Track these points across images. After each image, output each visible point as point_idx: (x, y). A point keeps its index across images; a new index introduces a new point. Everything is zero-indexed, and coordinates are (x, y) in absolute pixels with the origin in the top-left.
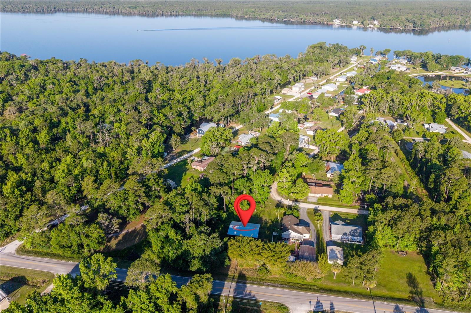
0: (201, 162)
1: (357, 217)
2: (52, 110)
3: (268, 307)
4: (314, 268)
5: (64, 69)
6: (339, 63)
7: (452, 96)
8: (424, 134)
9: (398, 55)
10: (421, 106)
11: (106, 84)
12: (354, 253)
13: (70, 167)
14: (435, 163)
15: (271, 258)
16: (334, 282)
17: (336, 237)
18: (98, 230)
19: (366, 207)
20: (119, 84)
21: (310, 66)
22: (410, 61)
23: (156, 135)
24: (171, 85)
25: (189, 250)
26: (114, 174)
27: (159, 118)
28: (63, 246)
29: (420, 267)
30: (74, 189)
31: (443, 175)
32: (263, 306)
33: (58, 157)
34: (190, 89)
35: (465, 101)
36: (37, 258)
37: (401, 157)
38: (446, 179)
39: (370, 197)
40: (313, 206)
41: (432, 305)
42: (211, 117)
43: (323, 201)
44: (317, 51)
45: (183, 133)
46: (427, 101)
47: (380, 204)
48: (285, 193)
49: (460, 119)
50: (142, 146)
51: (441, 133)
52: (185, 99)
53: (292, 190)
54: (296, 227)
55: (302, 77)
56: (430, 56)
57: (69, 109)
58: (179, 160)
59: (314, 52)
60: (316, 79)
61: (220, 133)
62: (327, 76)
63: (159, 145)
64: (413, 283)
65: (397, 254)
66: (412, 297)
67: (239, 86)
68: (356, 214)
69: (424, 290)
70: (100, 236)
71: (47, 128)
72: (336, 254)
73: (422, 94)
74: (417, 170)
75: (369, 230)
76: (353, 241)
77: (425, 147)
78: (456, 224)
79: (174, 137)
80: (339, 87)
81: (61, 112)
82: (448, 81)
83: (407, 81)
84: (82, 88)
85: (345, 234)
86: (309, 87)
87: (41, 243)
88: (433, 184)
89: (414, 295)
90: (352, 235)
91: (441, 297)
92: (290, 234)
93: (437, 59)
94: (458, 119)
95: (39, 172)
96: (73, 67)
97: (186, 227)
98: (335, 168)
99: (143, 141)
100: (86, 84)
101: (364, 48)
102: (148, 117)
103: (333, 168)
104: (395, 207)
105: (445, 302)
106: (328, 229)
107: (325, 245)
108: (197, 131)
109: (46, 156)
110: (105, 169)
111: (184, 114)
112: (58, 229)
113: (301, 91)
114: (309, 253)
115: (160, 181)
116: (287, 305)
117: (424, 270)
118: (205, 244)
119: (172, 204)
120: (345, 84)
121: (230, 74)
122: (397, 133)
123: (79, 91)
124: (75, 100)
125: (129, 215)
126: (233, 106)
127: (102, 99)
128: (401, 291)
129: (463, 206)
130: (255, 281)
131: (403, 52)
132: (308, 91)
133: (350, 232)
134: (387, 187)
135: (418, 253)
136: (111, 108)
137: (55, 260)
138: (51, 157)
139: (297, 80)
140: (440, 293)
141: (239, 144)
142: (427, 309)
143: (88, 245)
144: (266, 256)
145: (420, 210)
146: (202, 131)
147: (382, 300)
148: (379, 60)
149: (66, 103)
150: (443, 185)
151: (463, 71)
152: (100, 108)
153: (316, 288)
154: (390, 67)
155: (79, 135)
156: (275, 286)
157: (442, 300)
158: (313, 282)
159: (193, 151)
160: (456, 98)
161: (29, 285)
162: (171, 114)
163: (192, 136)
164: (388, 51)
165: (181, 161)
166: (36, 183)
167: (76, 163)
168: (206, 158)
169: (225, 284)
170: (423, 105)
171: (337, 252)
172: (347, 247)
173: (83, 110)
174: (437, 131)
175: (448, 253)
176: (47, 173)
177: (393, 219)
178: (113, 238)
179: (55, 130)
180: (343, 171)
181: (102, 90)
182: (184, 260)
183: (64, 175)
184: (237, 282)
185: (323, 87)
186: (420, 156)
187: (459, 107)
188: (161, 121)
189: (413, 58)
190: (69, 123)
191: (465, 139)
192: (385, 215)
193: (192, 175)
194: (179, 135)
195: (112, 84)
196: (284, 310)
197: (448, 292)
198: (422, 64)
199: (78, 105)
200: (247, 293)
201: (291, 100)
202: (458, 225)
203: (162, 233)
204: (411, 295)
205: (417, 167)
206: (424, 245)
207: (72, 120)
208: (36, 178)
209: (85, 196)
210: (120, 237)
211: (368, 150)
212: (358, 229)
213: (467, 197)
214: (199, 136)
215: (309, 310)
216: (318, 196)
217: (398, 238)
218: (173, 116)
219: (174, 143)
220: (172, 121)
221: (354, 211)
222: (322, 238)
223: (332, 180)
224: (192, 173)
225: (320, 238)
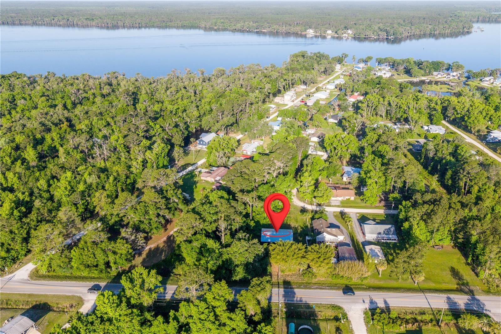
1: (384, 217)
2: (32, 126)
3: (322, 309)
4: (360, 267)
5: (31, 83)
6: (325, 72)
7: (446, 98)
8: (425, 136)
9: (380, 62)
10: (418, 109)
11: (85, 97)
12: (392, 251)
13: (72, 184)
14: (450, 160)
15: (317, 259)
16: (380, 280)
17: (370, 237)
18: (126, 245)
19: (393, 205)
20: (99, 97)
21: (298, 75)
22: (393, 68)
23: (159, 147)
24: (157, 96)
25: (230, 259)
26: (120, 189)
27: (155, 130)
28: (88, 265)
29: (459, 259)
30: (82, 207)
31: (461, 170)
32: (317, 309)
33: (54, 174)
34: (180, 100)
35: (458, 102)
36: (56, 282)
37: (410, 158)
38: (465, 173)
39: (395, 196)
40: (339, 210)
41: (479, 293)
42: (208, 127)
43: (346, 204)
44: (301, 59)
45: (183, 144)
46: (423, 103)
47: (408, 201)
48: (308, 197)
49: (455, 120)
50: (147, 159)
51: (441, 134)
52: (177, 110)
53: (315, 194)
54: (329, 229)
55: (291, 86)
56: (412, 63)
57: (51, 125)
59: (298, 61)
60: (305, 87)
61: (226, 142)
62: (315, 84)
63: (164, 157)
64: (457, 276)
65: (433, 248)
67: (231, 95)
68: (382, 214)
69: (469, 280)
70: (128, 251)
71: (32, 145)
72: (377, 253)
73: (416, 97)
74: (430, 169)
75: (404, 227)
76: (388, 240)
77: (435, 146)
78: (487, 214)
79: (176, 148)
80: (331, 94)
81: (43, 127)
82: (433, 85)
83: (398, 86)
84: (59, 102)
85: (380, 233)
86: (300, 96)
87: (62, 265)
88: (450, 180)
89: (462, 287)
90: (386, 234)
91: (486, 285)
92: (324, 237)
93: (419, 64)
94: (454, 120)
95: (36, 191)
96: (41, 82)
97: (221, 235)
99: (147, 154)
100: (62, 98)
101: (346, 56)
102: (145, 129)
103: (348, 172)
104: (424, 203)
105: (491, 288)
106: (359, 229)
107: (361, 246)
108: (198, 142)
109: (40, 173)
110: (111, 184)
111: (181, 125)
112: (79, 248)
113: (293, 99)
114: (350, 254)
115: (179, 192)
116: (341, 305)
117: (462, 262)
118: (247, 250)
119: (201, 213)
120: (335, 91)
121: (220, 84)
122: (402, 135)
123: (55, 106)
124: (56, 115)
125: (151, 229)
126: (233, 115)
127: (87, 113)
128: (447, 283)
129: (488, 197)
130: (301, 285)
131: (385, 59)
132: (300, 99)
133: (384, 232)
134: (410, 185)
135: (453, 247)
136: (99, 122)
137: (78, 283)
138: (46, 175)
139: (287, 89)
140: (484, 281)
141: (244, 154)
142: (477, 297)
143: (115, 263)
144: (311, 258)
145: (450, 204)
146: (203, 141)
147: (432, 292)
148: (363, 68)
149: (46, 118)
150: (462, 179)
151: (445, 75)
152: (87, 122)
153: (364, 286)
154: (375, 74)
155: (73, 151)
156: (324, 289)
157: (488, 288)
158: (360, 281)
159: (197, 163)
160: (450, 100)
161: (55, 311)
162: (167, 126)
163: (192, 148)
164: (370, 58)
166: (35, 203)
167: (78, 179)
169: (272, 291)
170: (420, 107)
171: (376, 251)
172: (383, 246)
173: (67, 125)
174: (437, 132)
175: (487, 241)
176: (44, 192)
177: (425, 214)
179: (39, 148)
180: (362, 173)
181: (81, 103)
182: (226, 269)
183: (67, 193)
184: (285, 288)
185: (315, 95)
186: (431, 155)
187: (454, 108)
188: (158, 133)
189: (396, 64)
190: (56, 139)
191: (465, 139)
192: (418, 211)
193: (204, 186)
194: (180, 146)
195: (91, 97)
196: (339, 310)
197: (491, 280)
198: (405, 70)
199: (60, 120)
200: (298, 299)
201: (286, 108)
202: (489, 215)
203: (196, 244)
204: (458, 286)
205: (429, 165)
206: (461, 237)
207: (58, 136)
208: (34, 198)
209: (98, 212)
211: (381, 152)
212: (391, 227)
213: (487, 190)
214: (199, 147)
215: (365, 308)
216: (340, 199)
217: (432, 232)
218: (170, 127)
219: (177, 154)
220: (169, 132)
221: (381, 211)
222: (357, 240)
223: (350, 183)
224: (203, 184)
225: (355, 241)
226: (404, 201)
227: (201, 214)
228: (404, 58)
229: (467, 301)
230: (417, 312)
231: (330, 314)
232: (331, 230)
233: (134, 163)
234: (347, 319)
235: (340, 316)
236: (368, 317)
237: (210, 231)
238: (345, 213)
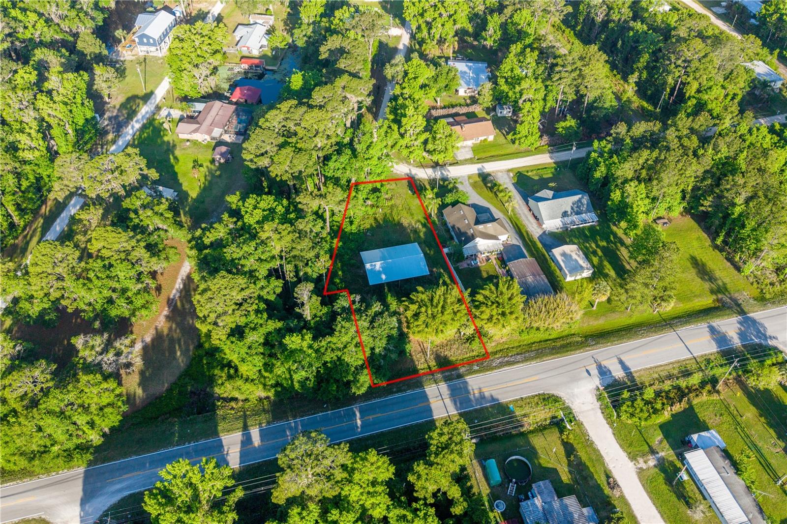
1: (556, 169)
3: (527, 410)
4: (566, 307)
12: (594, 245)
16: (597, 316)
17: (553, 224)
23: (64, 83)
27: (30, 27)
29: (698, 238)
31: (672, 55)
32: (518, 412)
38: (679, 62)
39: (568, 126)
40: (474, 169)
41: (752, 306)
43: (482, 153)
45: (105, 52)
47: (604, 141)
50: (47, 119)
53: (430, 146)
54: (481, 227)
58: (137, 126)
63: (83, 104)
64: (706, 275)
66: (718, 300)
68: (550, 163)
69: (727, 280)
72: (576, 261)
76: (581, 223)
79: (98, 70)
85: (565, 214)
89: (720, 296)
90: (577, 213)
91: (755, 285)
92: (475, 246)
98: (465, 73)
99: (39, 104)
105: (764, 291)
106: (526, 210)
107: (540, 245)
108: (135, 38)
114: (534, 275)
116: (556, 393)
117: (707, 244)
125: (135, 311)
128: (699, 296)
130: (473, 364)
133: (572, 208)
135: (682, 215)
140: (750, 279)
141: (245, 55)
142: (751, 315)
146: (148, 37)
150: (670, 73)
153: (578, 339)
156: (514, 363)
157: (759, 290)
158: (567, 328)
159: (152, 93)
162: (54, 9)
163: (126, 53)
165: (144, 127)
168: (199, 106)
169: (428, 393)
171: (574, 256)
172: (577, 238)
177: (644, 168)
184: (445, 380)
186: (599, 18)
188: (39, 32)
193: (194, 157)
194: (102, 59)
196: (556, 404)
197: (759, 273)
200: (477, 395)
203: (254, 337)
204: (715, 297)
206: (707, 203)
210: (138, 363)
212: (582, 197)
214: (141, 51)
215: (595, 387)
216: (469, 143)
218: (60, 12)
219: (104, 85)
220: (62, 26)
221: (545, 159)
222: (527, 232)
223: (474, 101)
224: (189, 151)
225: (525, 234)
226: (596, 141)
229: (739, 326)
230: (675, 372)
231: (540, 415)
233: (23, 139)
234: (575, 419)
235: (561, 414)
236: (607, 407)
237: (272, 298)
238: (489, 175)
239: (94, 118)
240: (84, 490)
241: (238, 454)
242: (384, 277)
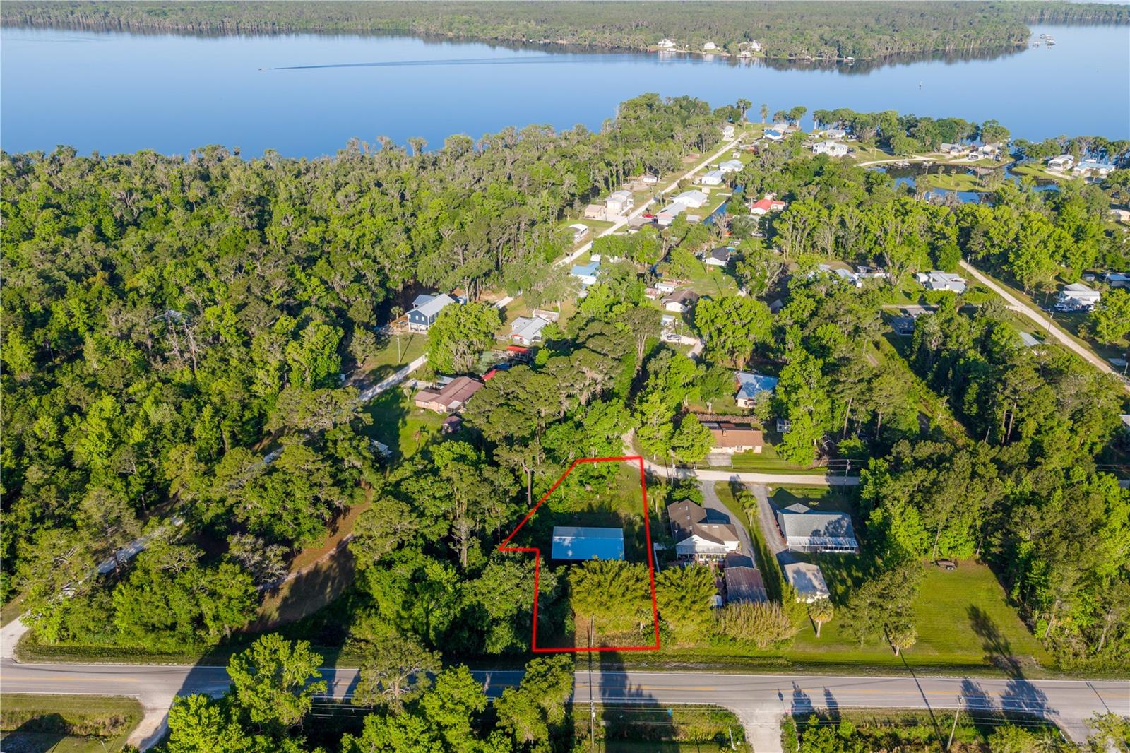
0: (434, 390)
1: (828, 492)
2: (20, 282)
3: (688, 718)
4: (773, 617)
5: (19, 175)
6: (700, 143)
7: (968, 210)
8: (923, 296)
9: (823, 120)
10: (905, 234)
11: (146, 209)
12: (845, 574)
13: (116, 426)
14: (975, 360)
15: (677, 603)
16: (818, 644)
17: (797, 542)
18: (240, 578)
19: (849, 467)
20: (180, 209)
21: (638, 152)
22: (851, 133)
23: (318, 333)
24: (315, 205)
25: (480, 605)
26: (228, 435)
27: (309, 290)
28: (153, 625)
29: (991, 590)
30: (139, 480)
31: (999, 384)
32: (676, 719)
33: (73, 403)
34: (366, 215)
35: (995, 218)
36: (80, 664)
37: (887, 351)
38: (1007, 392)
39: (852, 445)
40: (726, 477)
41: (1036, 671)
42: (433, 280)
43: (743, 462)
44: (645, 114)
45: (374, 323)
46: (917, 221)
47: (881, 460)
48: (659, 449)
49: (988, 260)
50: (290, 362)
51: (956, 291)
52: (361, 240)
53: (675, 442)
54: (704, 527)
55: (622, 177)
56: (895, 122)
57: (67, 279)
58: (379, 390)
59: (638, 117)
60: (654, 180)
61: (473, 319)
62: (677, 173)
63: (329, 357)
64: (985, 629)
65: (935, 567)
66: (991, 659)
67: (486, 202)
68: (823, 486)
69: (1012, 640)
70: (246, 591)
71: (20, 328)
72: (810, 580)
73: (902, 205)
74: (930, 376)
75: (871, 520)
76: (836, 548)
77: (942, 324)
78: (1054, 489)
79: (359, 333)
80: (711, 197)
81: (47, 286)
82: (941, 175)
83: (862, 179)
84: (85, 222)
85: (816, 533)
86: (643, 201)
87: (91, 626)
88: (975, 406)
89: (995, 654)
90: (832, 535)
91: (1051, 651)
92: (693, 546)
93: (910, 126)
94: (986, 259)
95: (30, 444)
96: (42, 170)
97: (460, 550)
98: (752, 384)
99: (289, 349)
100: (92, 211)
101: (747, 106)
102: (286, 288)
103: (748, 384)
104: (918, 463)
105: (1061, 660)
106: (772, 524)
107: (776, 562)
108: (409, 316)
109: (40, 400)
110: (207, 425)
111: (368, 275)
112: (131, 585)
113: (626, 209)
114: (751, 585)
115: (363, 444)
116: (730, 708)
117: (1000, 598)
118: (518, 586)
119: (414, 496)
120: (722, 191)
121: (459, 176)
122: (870, 296)
123: (77, 230)
124: (77, 255)
125: (300, 534)
126: (488, 252)
127: (150, 248)
128: (966, 649)
129: (1058, 450)
130: (642, 661)
131: (834, 114)
132: (642, 209)
133: (827, 528)
134: (886, 419)
135: (977, 561)
136: (180, 270)
137: (130, 665)
138: (54, 404)
139: (613, 185)
140: (1046, 643)
141: (514, 343)
142: (1030, 681)
143: (216, 618)
144: (664, 601)
145: (974, 465)
146: (421, 315)
147: (934, 672)
148: (784, 133)
149: (53, 262)
150: (1000, 406)
151: (967, 152)
152: (150, 271)
153: (783, 662)
154: (811, 149)
155: (117, 344)
156: (692, 669)
157: (1055, 659)
158: (774, 649)
159: (406, 365)
160: (977, 213)
161: (77, 736)
162: (338, 278)
163: (396, 329)
164: (799, 111)
165: (385, 392)
166: (28, 474)
167: (129, 413)
168: (447, 380)
169: (576, 677)
170: (910, 230)
171: (810, 575)
172: (825, 562)
173: (104, 279)
174: (947, 288)
175: (1055, 555)
176: (50, 445)
177: (919, 491)
178: (267, 595)
179: (38, 335)
180: (780, 390)
181: (136, 224)
182: (472, 629)
183: (104, 448)
184: (602, 669)
185: (676, 200)
186: (934, 346)
187: (986, 234)
188: (316, 297)
189: (858, 126)
190: (77, 314)
191: (1009, 303)
192: (903, 483)
193: (423, 424)
194: (367, 327)
195: (161, 209)
196: (726, 720)
197: (1062, 639)
198: (878, 138)
199: (87, 267)
200: (633, 690)
201: (609, 232)
202: (1060, 491)
203: (402, 571)
204: (988, 654)
205: (930, 369)
206: (996, 542)
207: (83, 305)
208: (26, 461)
209: (175, 495)
210: (285, 591)
211: (822, 339)
212: (843, 518)
213: (1056, 429)
214: (412, 327)
215: (783, 712)
216: (731, 451)
217: (934, 532)
218: (343, 282)
219: (359, 348)
220: (341, 295)
221: (820, 480)
222: (765, 547)
223: (752, 412)
224: (421, 418)
225: (762, 548)
226: (872, 459)
227: (414, 500)
228: (877, 111)
229: (1007, 689)
230: (898, 720)
231: (706, 728)
232: (710, 529)
233: (261, 374)
234: (744, 740)
235: (729, 732)
236: (790, 735)
237: (435, 539)
238: (742, 484)
239: (336, 374)
240: (185, 685)
241: (347, 688)
242: (570, 553)
